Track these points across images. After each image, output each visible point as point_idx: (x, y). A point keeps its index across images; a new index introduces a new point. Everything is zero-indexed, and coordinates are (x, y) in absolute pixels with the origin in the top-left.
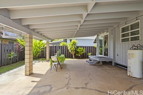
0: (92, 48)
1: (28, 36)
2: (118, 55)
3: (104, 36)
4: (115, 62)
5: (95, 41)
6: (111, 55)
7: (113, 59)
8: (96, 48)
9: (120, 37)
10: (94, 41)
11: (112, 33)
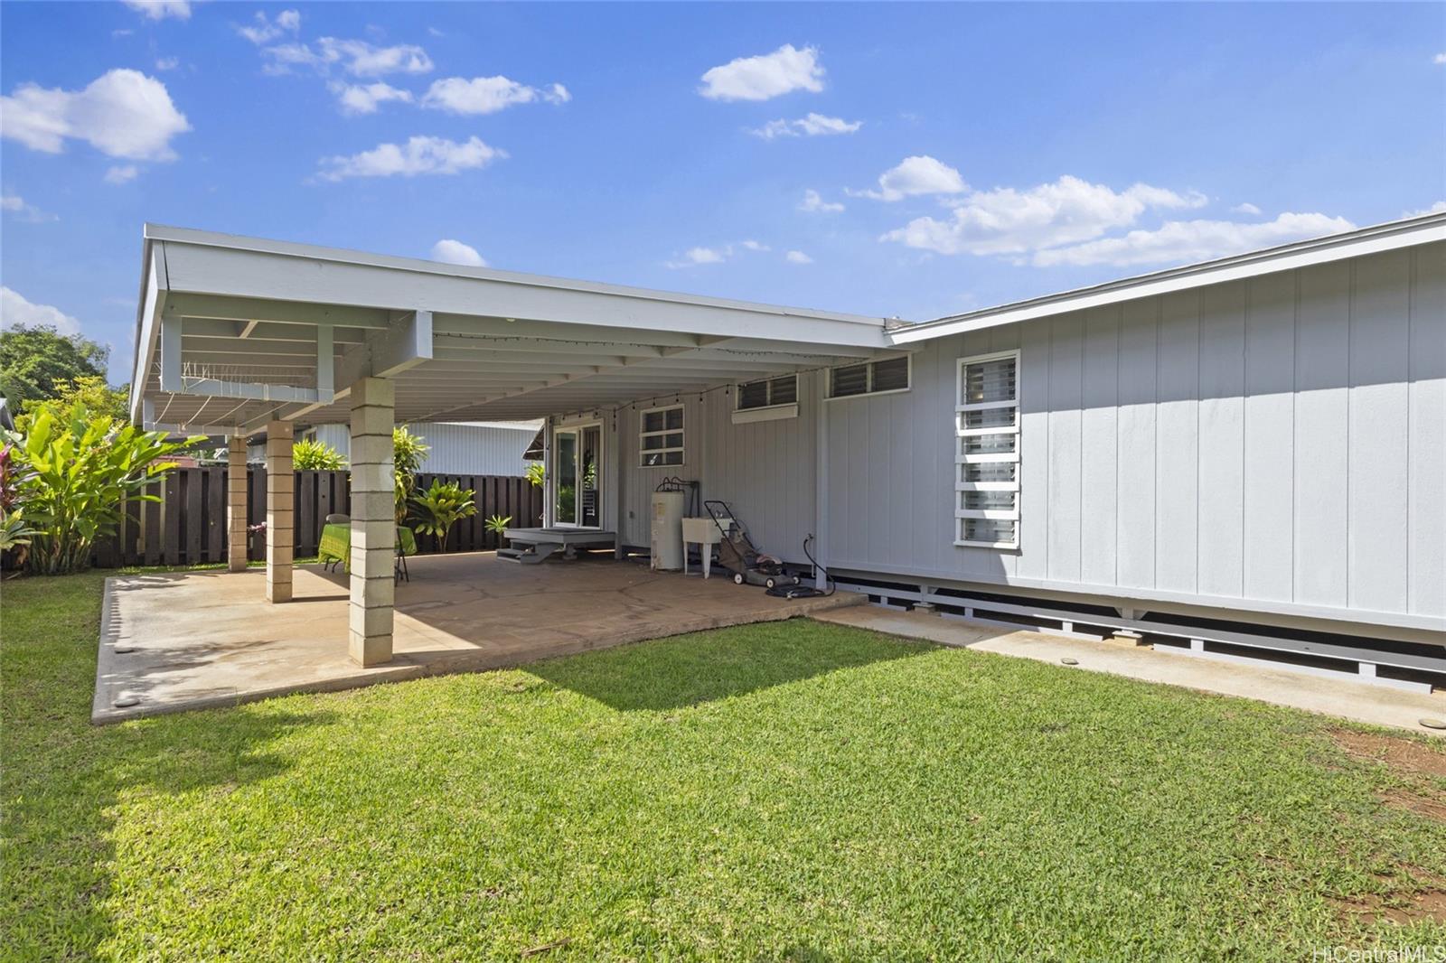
0: (513, 487)
1: (287, 430)
2: (632, 515)
3: (581, 427)
4: (623, 543)
5: (533, 447)
6: (608, 520)
7: (617, 531)
8: (540, 489)
9: (641, 448)
10: (526, 447)
11: (615, 426)
